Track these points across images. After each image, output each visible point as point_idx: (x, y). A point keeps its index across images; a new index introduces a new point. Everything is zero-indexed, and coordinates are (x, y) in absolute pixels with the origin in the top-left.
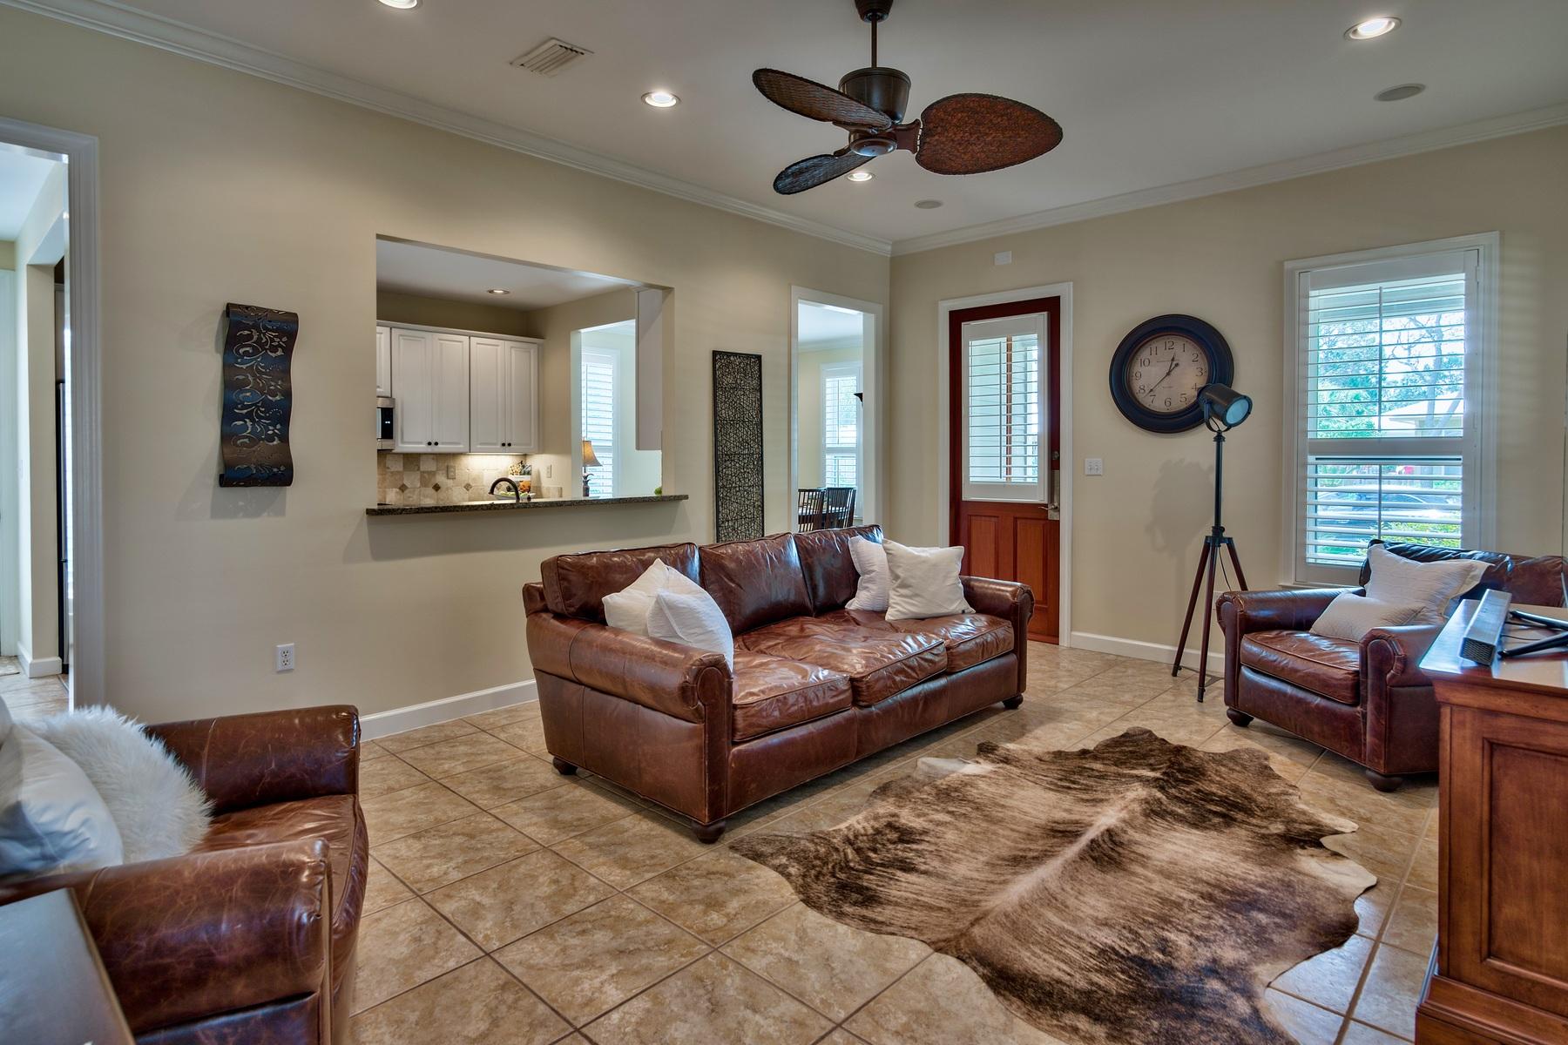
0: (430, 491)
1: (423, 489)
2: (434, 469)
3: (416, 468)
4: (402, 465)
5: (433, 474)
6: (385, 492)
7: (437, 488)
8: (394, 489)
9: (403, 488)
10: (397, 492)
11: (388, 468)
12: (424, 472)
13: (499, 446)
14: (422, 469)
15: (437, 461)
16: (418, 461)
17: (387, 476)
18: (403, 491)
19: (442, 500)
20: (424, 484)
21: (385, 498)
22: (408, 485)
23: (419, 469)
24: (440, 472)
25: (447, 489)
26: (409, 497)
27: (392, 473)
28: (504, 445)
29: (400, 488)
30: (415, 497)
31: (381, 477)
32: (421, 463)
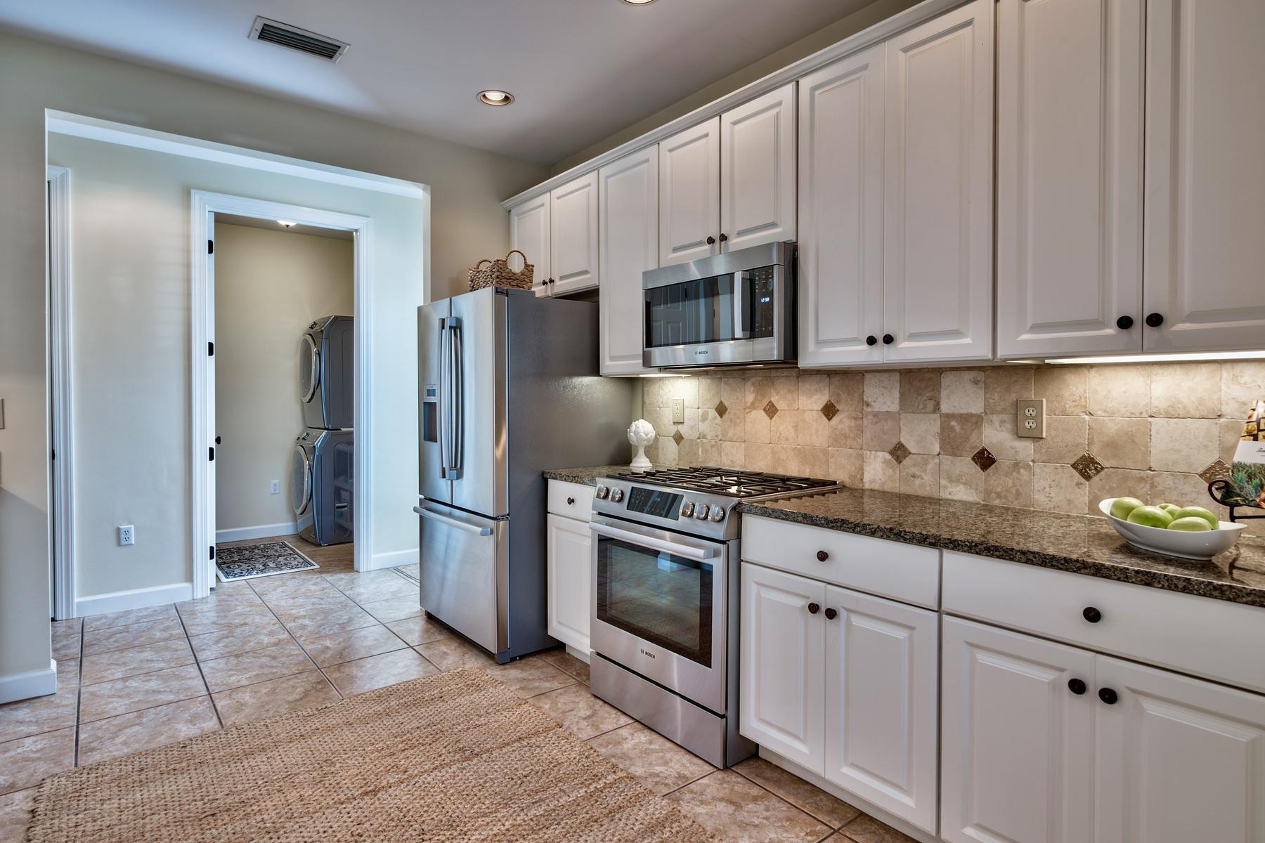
0: (966, 465)
1: (947, 459)
2: (977, 407)
3: (931, 405)
4: (897, 395)
5: (975, 421)
6: (861, 458)
7: (985, 460)
8: (880, 454)
9: (899, 453)
10: (885, 462)
11: (868, 405)
12: (950, 416)
13: (1112, 330)
14: (945, 407)
15: (986, 388)
16: (936, 387)
17: (865, 422)
18: (899, 460)
19: (999, 495)
20: (951, 445)
21: (861, 470)
22: (911, 446)
23: (937, 408)
24: (995, 418)
25: (1017, 466)
26: (914, 476)
27: (876, 415)
28: (1125, 323)
29: (893, 452)
30: (927, 478)
31: (853, 423)
32: (944, 394)
